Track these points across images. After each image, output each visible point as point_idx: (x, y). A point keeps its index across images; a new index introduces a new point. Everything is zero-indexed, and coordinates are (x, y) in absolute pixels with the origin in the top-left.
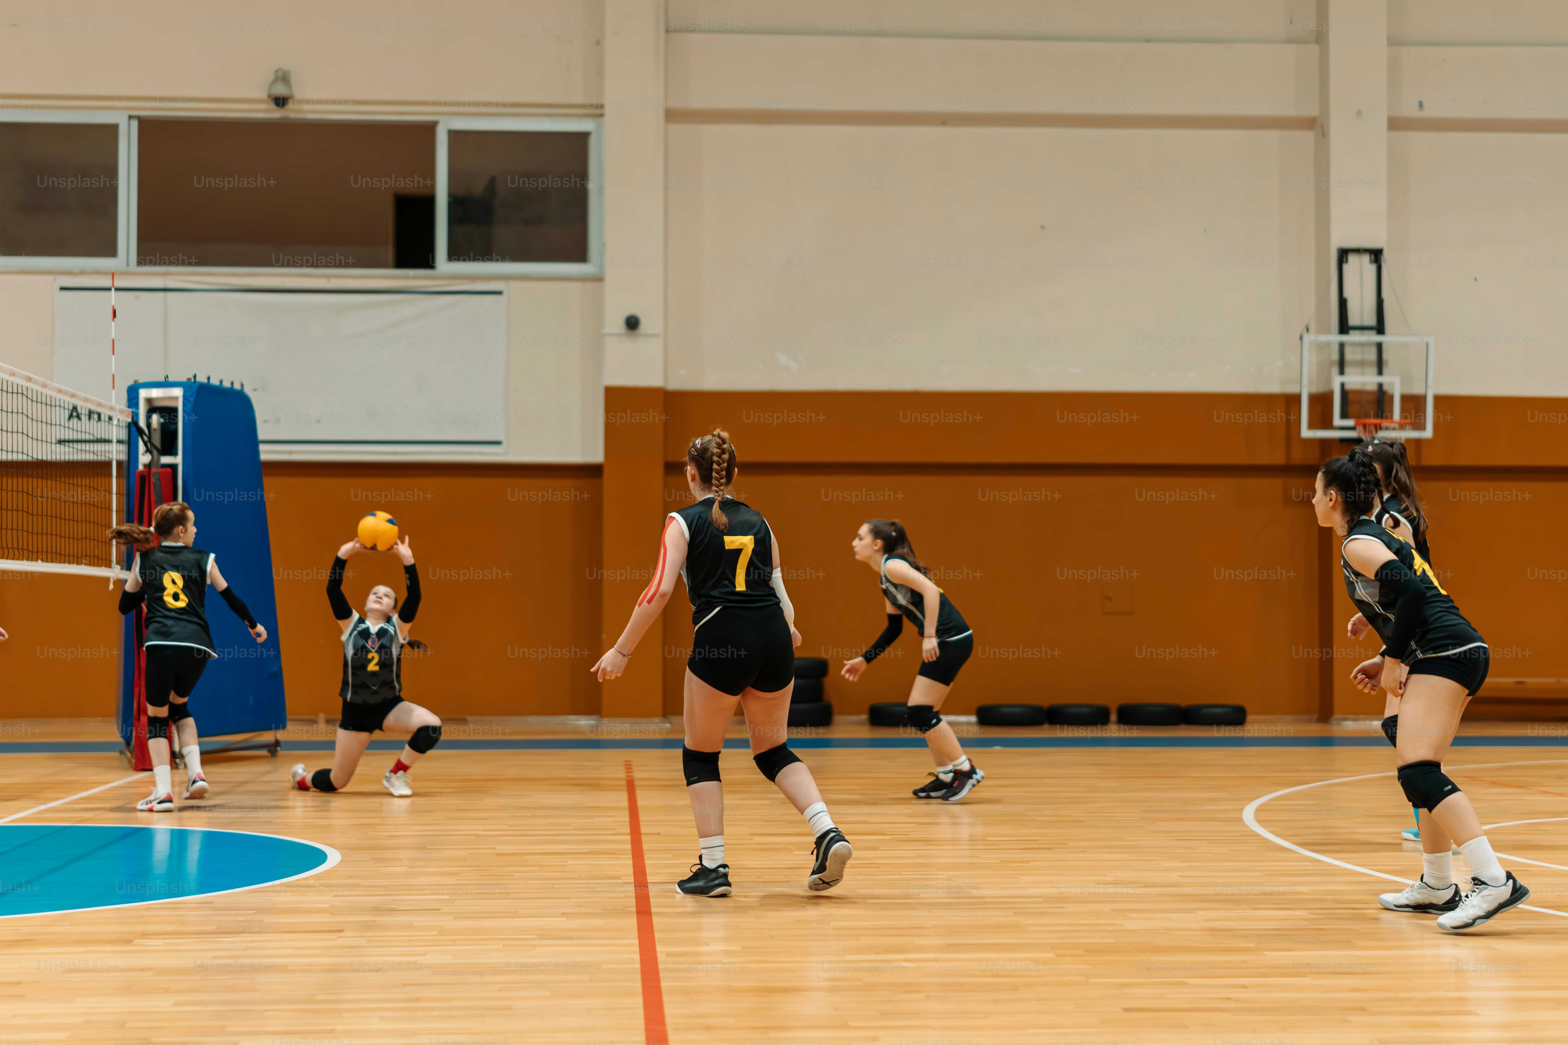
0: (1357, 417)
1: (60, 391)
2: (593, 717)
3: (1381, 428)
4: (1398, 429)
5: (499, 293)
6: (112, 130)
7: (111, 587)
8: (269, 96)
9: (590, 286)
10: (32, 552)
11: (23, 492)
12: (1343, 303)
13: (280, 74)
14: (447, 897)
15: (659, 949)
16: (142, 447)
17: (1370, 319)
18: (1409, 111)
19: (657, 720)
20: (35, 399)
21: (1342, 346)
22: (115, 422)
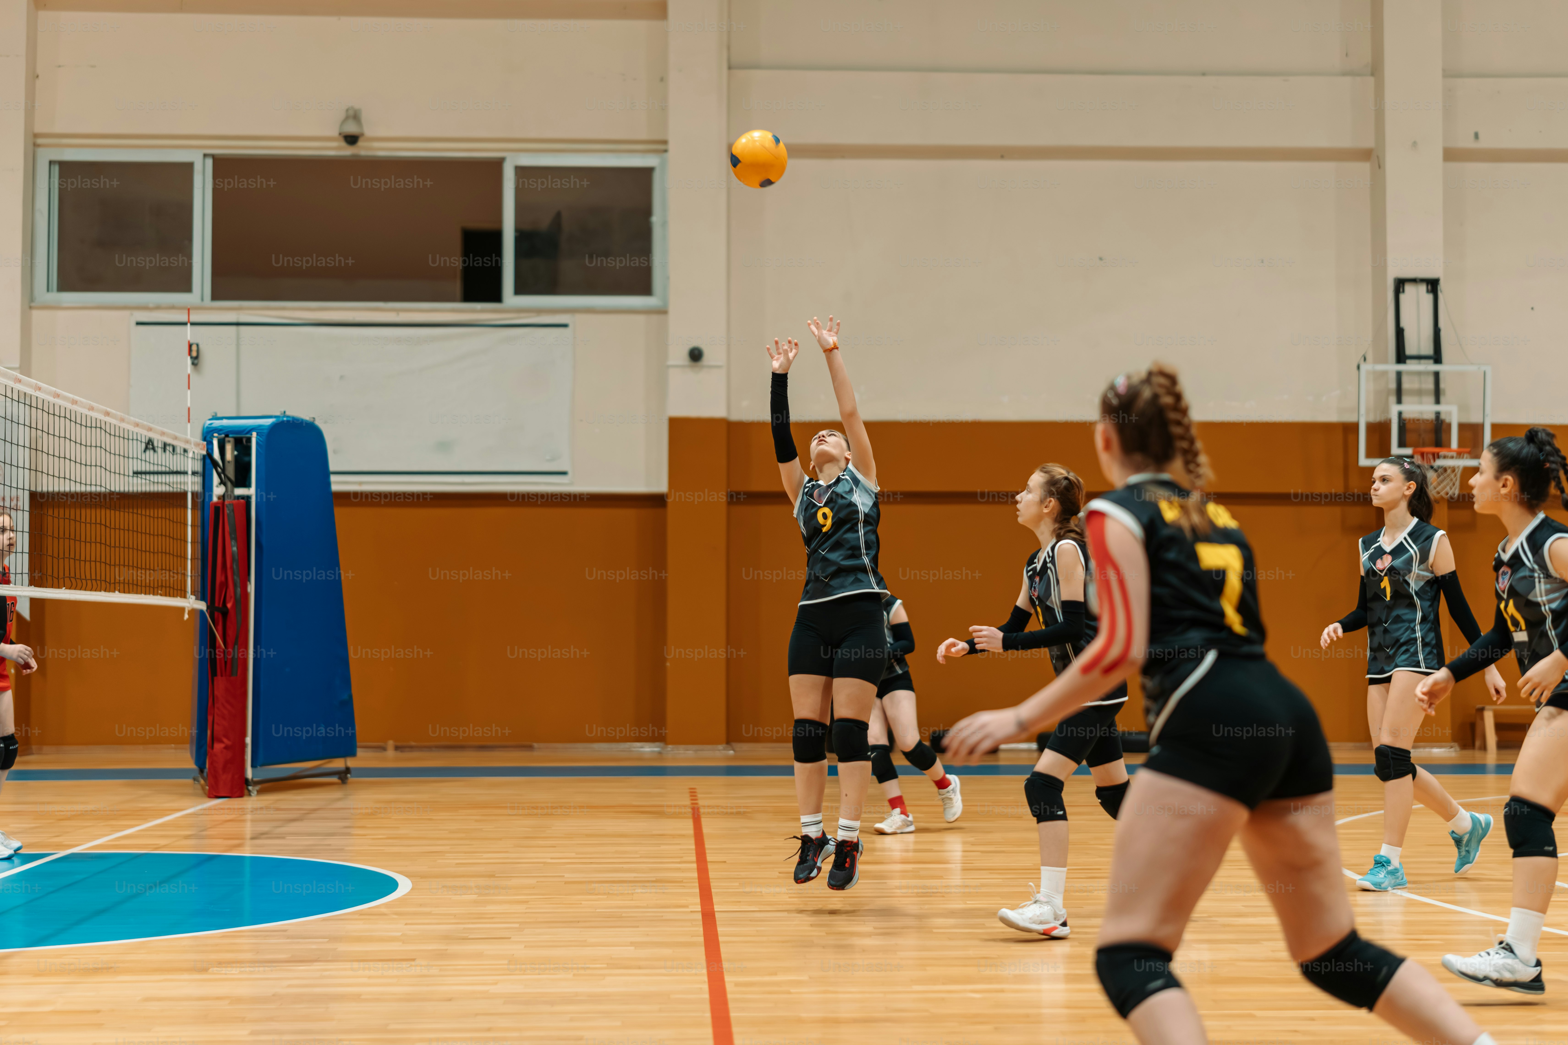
0: (1414, 445)
1: (137, 425)
2: (657, 744)
3: (1438, 457)
4: (1456, 458)
5: (565, 326)
6: (188, 167)
7: (186, 616)
8: (340, 134)
9: (655, 318)
10: (110, 584)
11: (101, 524)
12: (1400, 333)
13: (351, 113)
14: (517, 925)
15: (728, 978)
16: (216, 479)
17: (1427, 349)
18: (1465, 142)
19: (720, 747)
20: (113, 433)
21: (1399, 375)
22: (190, 455)
